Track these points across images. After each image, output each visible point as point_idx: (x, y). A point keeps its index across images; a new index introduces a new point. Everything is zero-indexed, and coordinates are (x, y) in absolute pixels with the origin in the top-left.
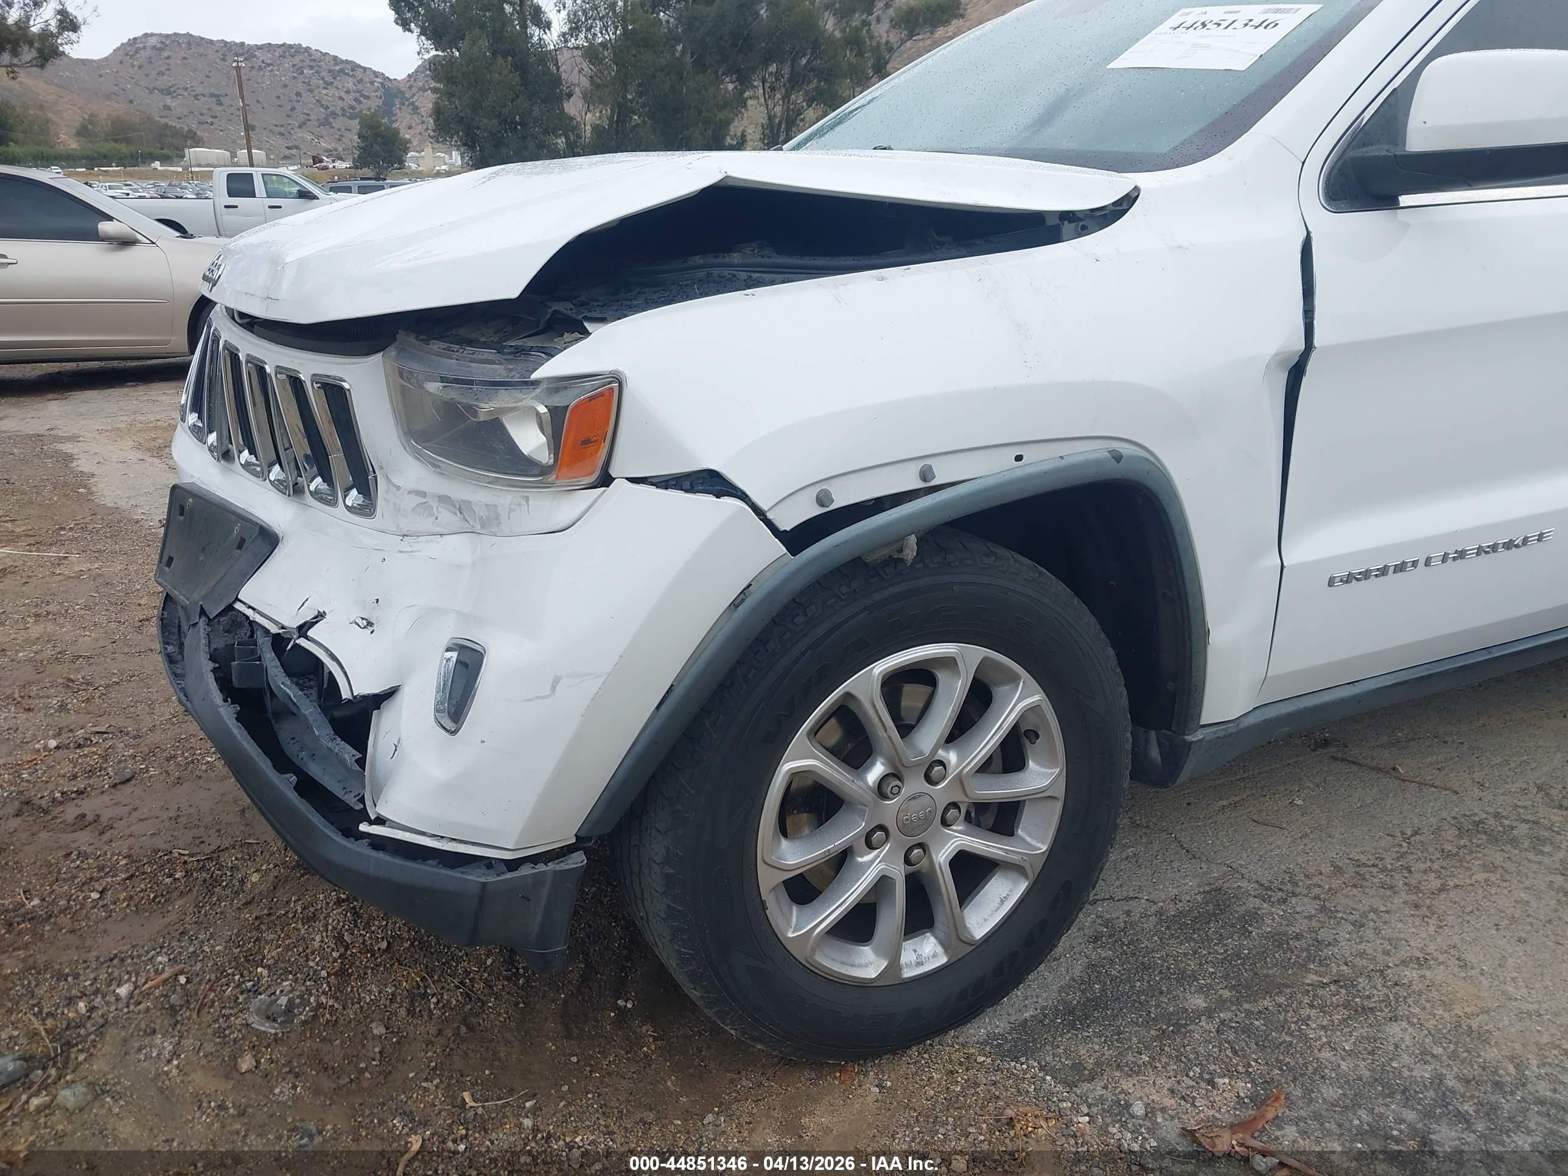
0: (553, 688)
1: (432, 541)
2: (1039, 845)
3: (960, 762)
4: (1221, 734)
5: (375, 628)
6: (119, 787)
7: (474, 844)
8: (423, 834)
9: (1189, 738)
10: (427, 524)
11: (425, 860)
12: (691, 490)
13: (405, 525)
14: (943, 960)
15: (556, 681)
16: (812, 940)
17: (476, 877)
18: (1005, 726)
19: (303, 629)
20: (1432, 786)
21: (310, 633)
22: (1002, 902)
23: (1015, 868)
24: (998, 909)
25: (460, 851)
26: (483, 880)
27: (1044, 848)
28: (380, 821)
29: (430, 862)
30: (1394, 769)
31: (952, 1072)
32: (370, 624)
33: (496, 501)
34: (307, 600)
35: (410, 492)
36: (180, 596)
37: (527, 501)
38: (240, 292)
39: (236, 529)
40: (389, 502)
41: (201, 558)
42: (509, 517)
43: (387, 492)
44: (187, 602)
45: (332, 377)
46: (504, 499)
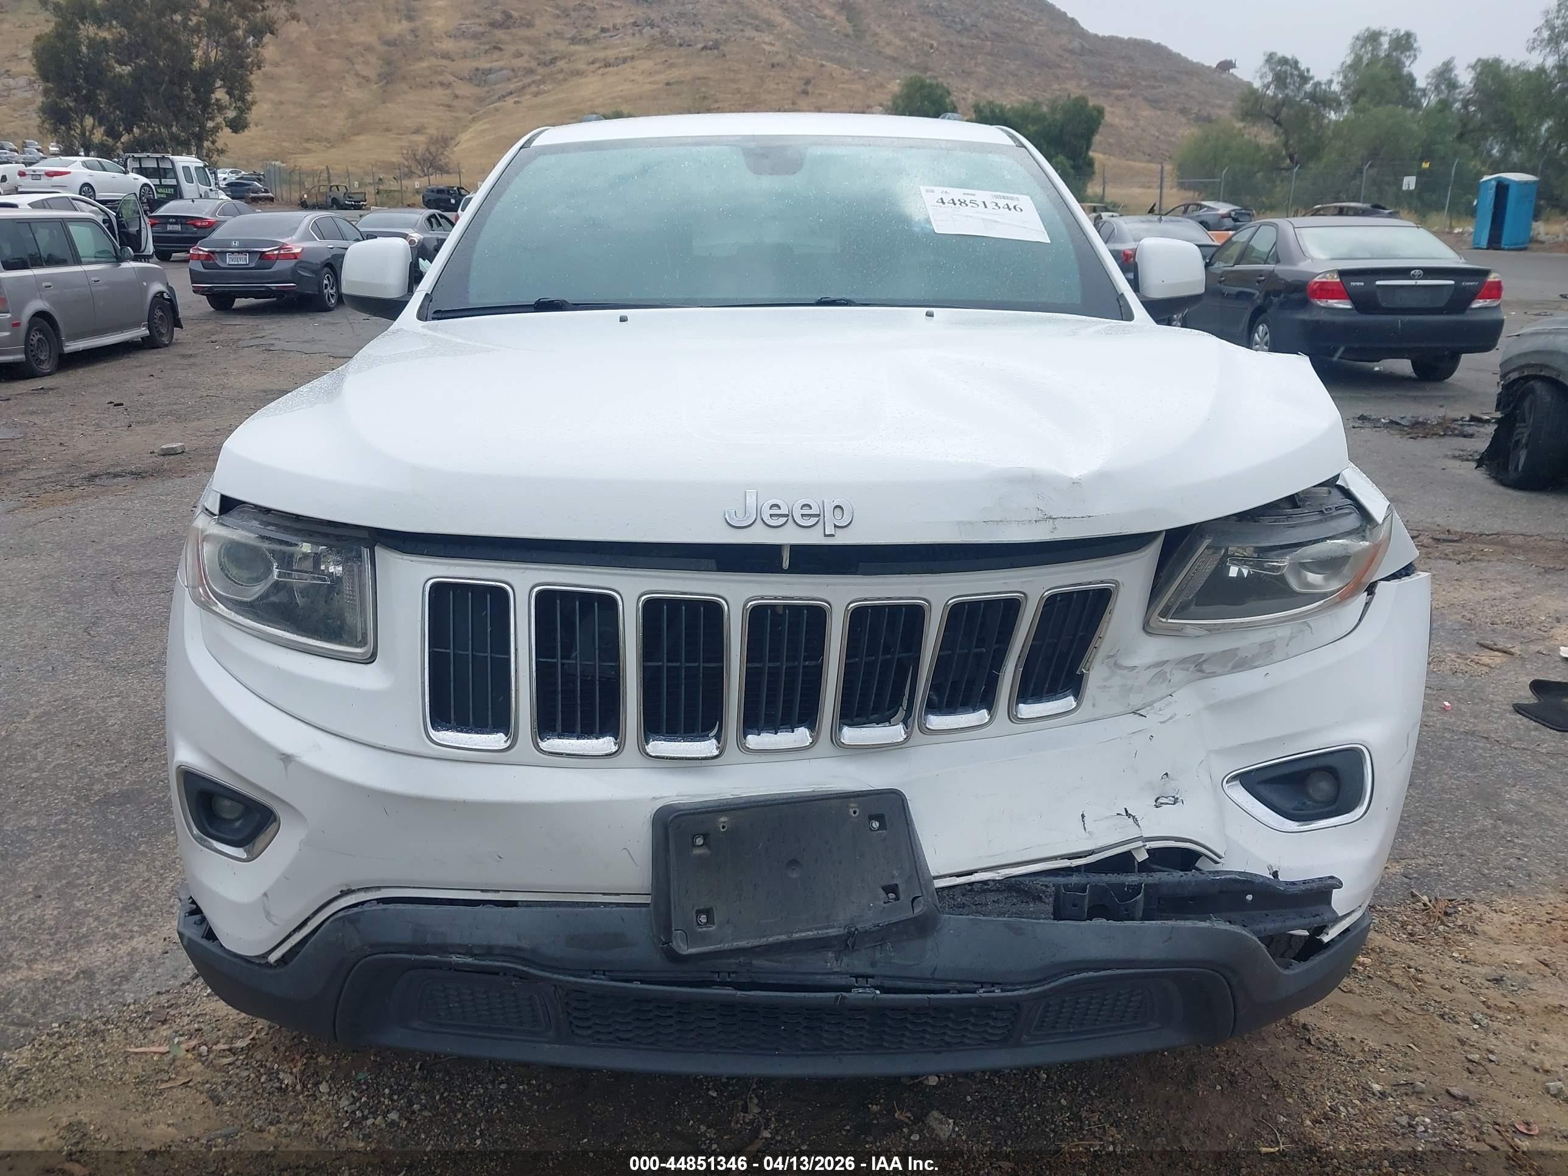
1: (1170, 703)
5: (1182, 797)
10: (1164, 689)
13: (1139, 700)
32: (1173, 797)
33: (1273, 636)
34: (1083, 816)
35: (1149, 667)
36: (796, 936)
37: (1309, 626)
38: (971, 523)
39: (851, 811)
40: (1110, 687)
41: (794, 875)
42: (1288, 645)
43: (1106, 680)
44: (832, 932)
45: (1090, 583)
46: (1284, 631)
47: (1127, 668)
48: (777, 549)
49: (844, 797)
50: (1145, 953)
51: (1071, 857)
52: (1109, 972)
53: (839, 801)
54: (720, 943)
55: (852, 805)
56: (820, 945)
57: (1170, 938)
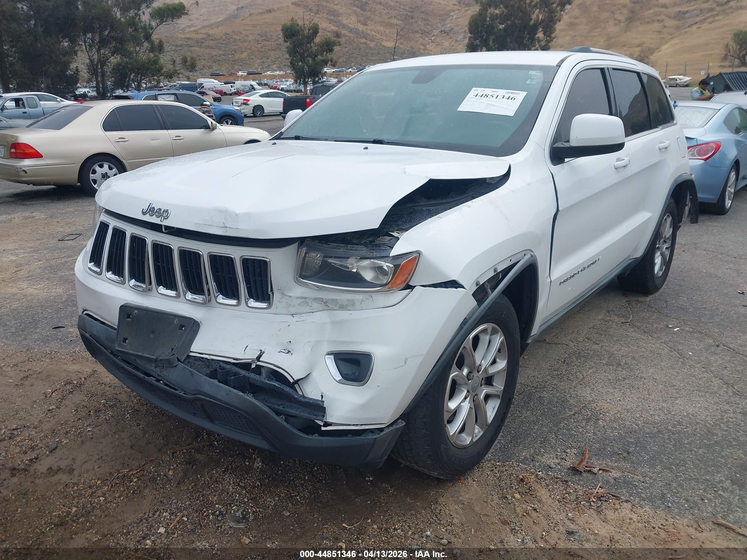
0: (405, 363)
1: (309, 315)
2: (501, 387)
3: (485, 363)
4: (533, 339)
5: (292, 352)
6: (53, 451)
7: (370, 424)
8: (349, 425)
9: (528, 342)
10: (307, 309)
11: (346, 436)
12: (446, 287)
13: (293, 310)
14: (482, 433)
15: (406, 360)
16: (456, 435)
17: (371, 437)
18: (497, 349)
19: (258, 358)
20: (559, 344)
21: (261, 359)
22: (494, 409)
23: (496, 396)
24: (493, 411)
25: (366, 428)
26: (374, 437)
27: (503, 388)
28: (330, 424)
29: (349, 435)
30: (545, 340)
31: (492, 470)
32: (289, 352)
33: (353, 298)
34: (247, 346)
35: (298, 298)
36: (144, 355)
37: (372, 297)
38: (200, 224)
39: (175, 321)
40: (282, 302)
41: (152, 336)
42: (361, 304)
43: (281, 299)
44: (153, 357)
45: (258, 257)
46: (359, 297)
47: (288, 296)
48: (161, 226)
49: (175, 316)
50: (219, 396)
51: (234, 359)
52: (209, 399)
53: (173, 317)
54: (126, 349)
55: (176, 319)
56: (150, 360)
57: (228, 394)
